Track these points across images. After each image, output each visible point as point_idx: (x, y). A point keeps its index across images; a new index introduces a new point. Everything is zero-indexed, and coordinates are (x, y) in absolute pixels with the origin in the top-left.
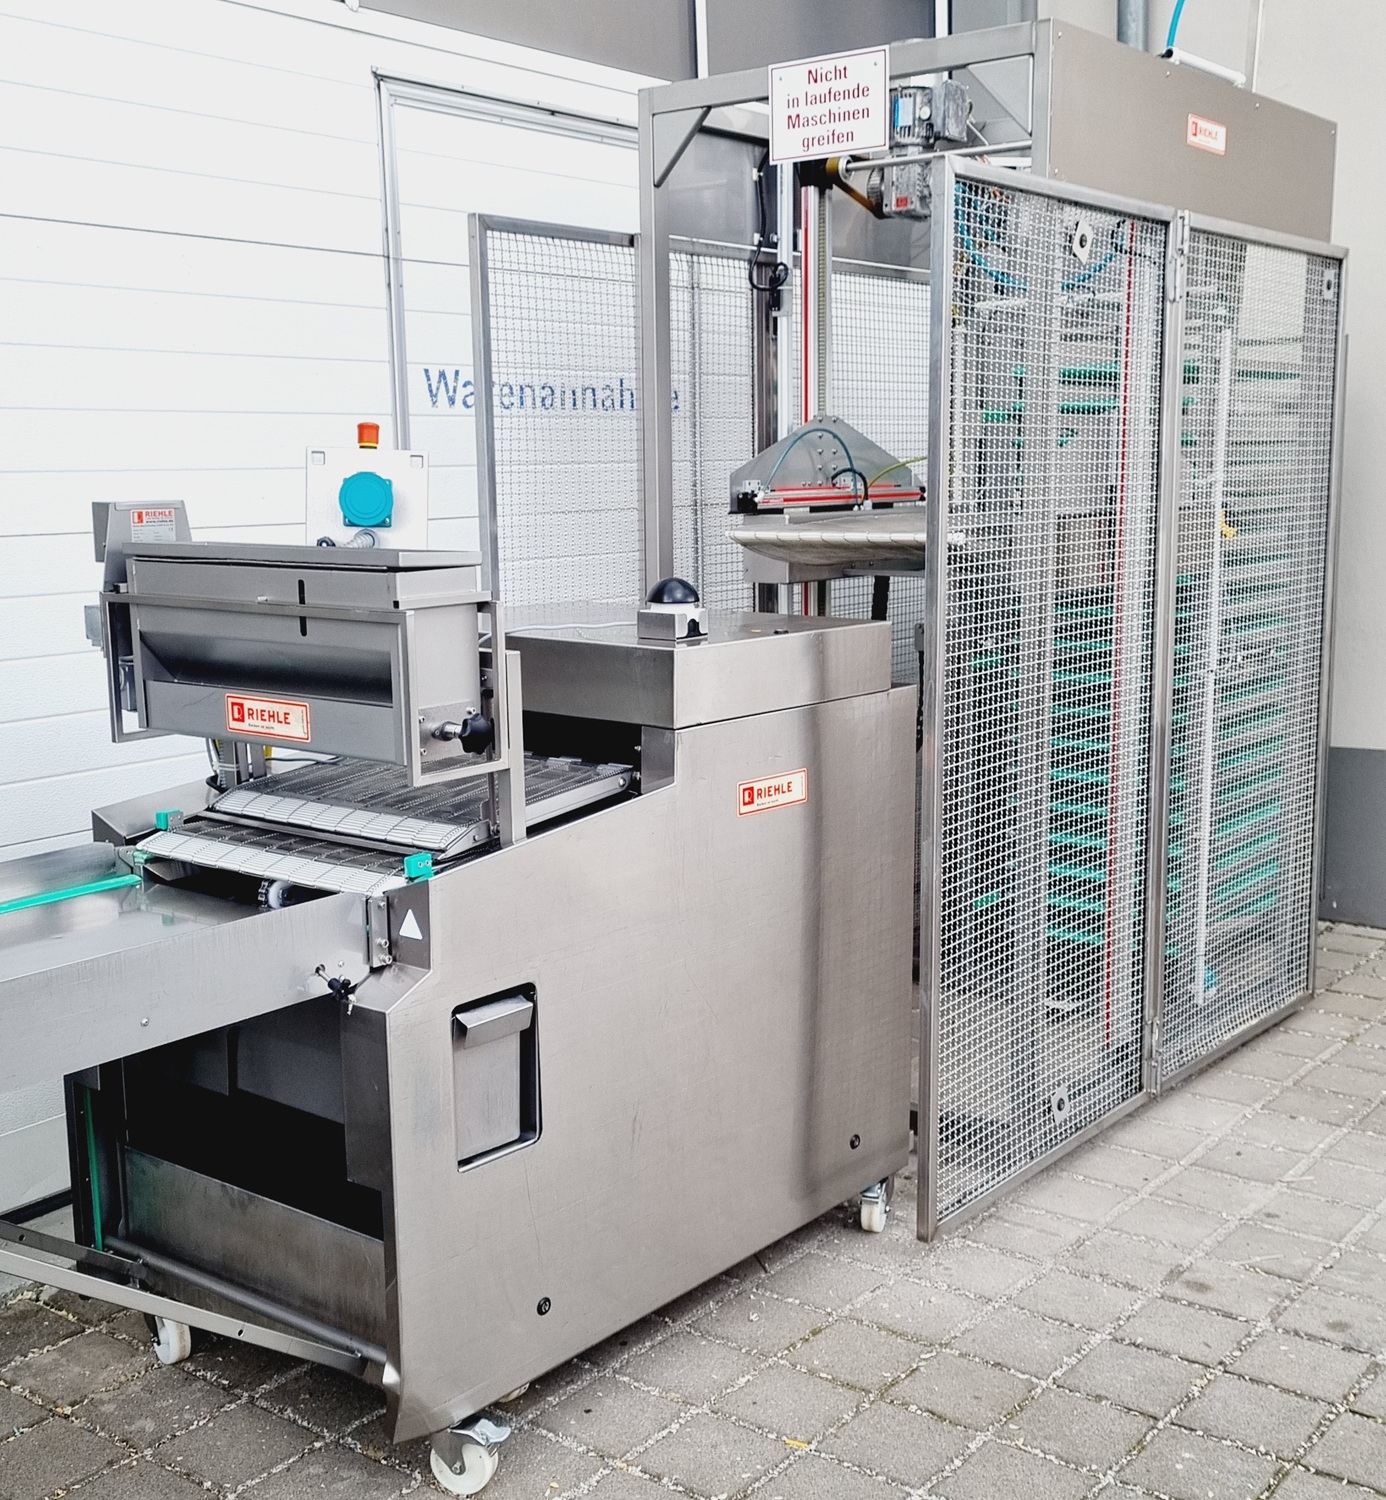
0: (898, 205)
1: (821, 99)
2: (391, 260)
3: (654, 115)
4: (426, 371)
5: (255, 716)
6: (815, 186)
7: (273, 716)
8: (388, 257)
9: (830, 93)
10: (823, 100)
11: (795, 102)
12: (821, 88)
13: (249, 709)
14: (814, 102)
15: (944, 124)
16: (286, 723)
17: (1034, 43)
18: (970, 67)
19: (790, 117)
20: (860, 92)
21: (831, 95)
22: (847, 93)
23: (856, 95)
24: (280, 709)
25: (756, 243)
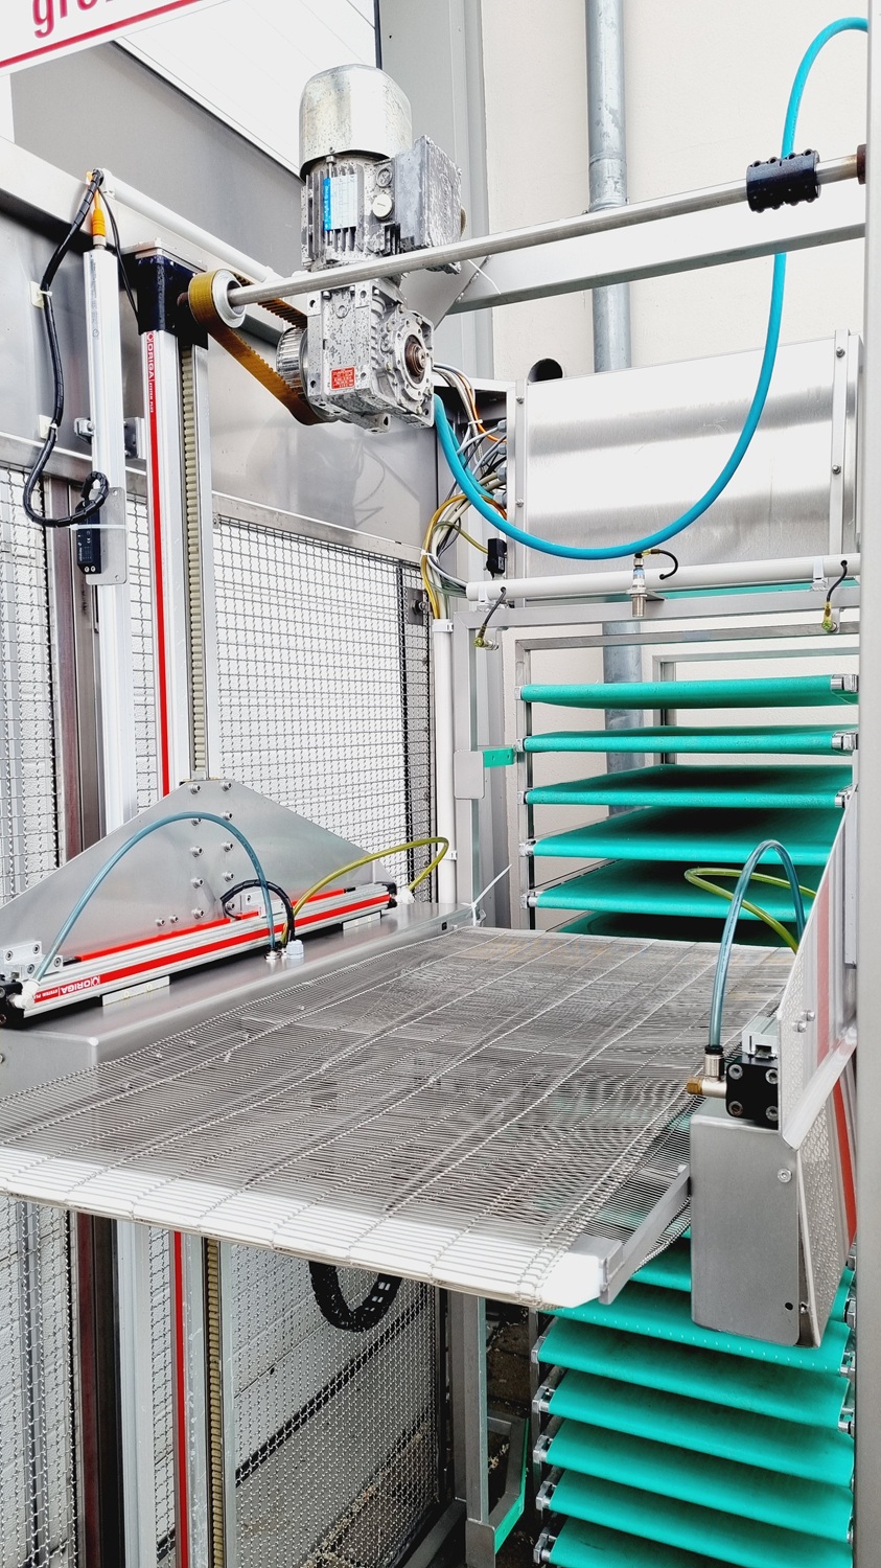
0: (335, 386)
6: (169, 330)
15: (420, 223)
25: (44, 434)
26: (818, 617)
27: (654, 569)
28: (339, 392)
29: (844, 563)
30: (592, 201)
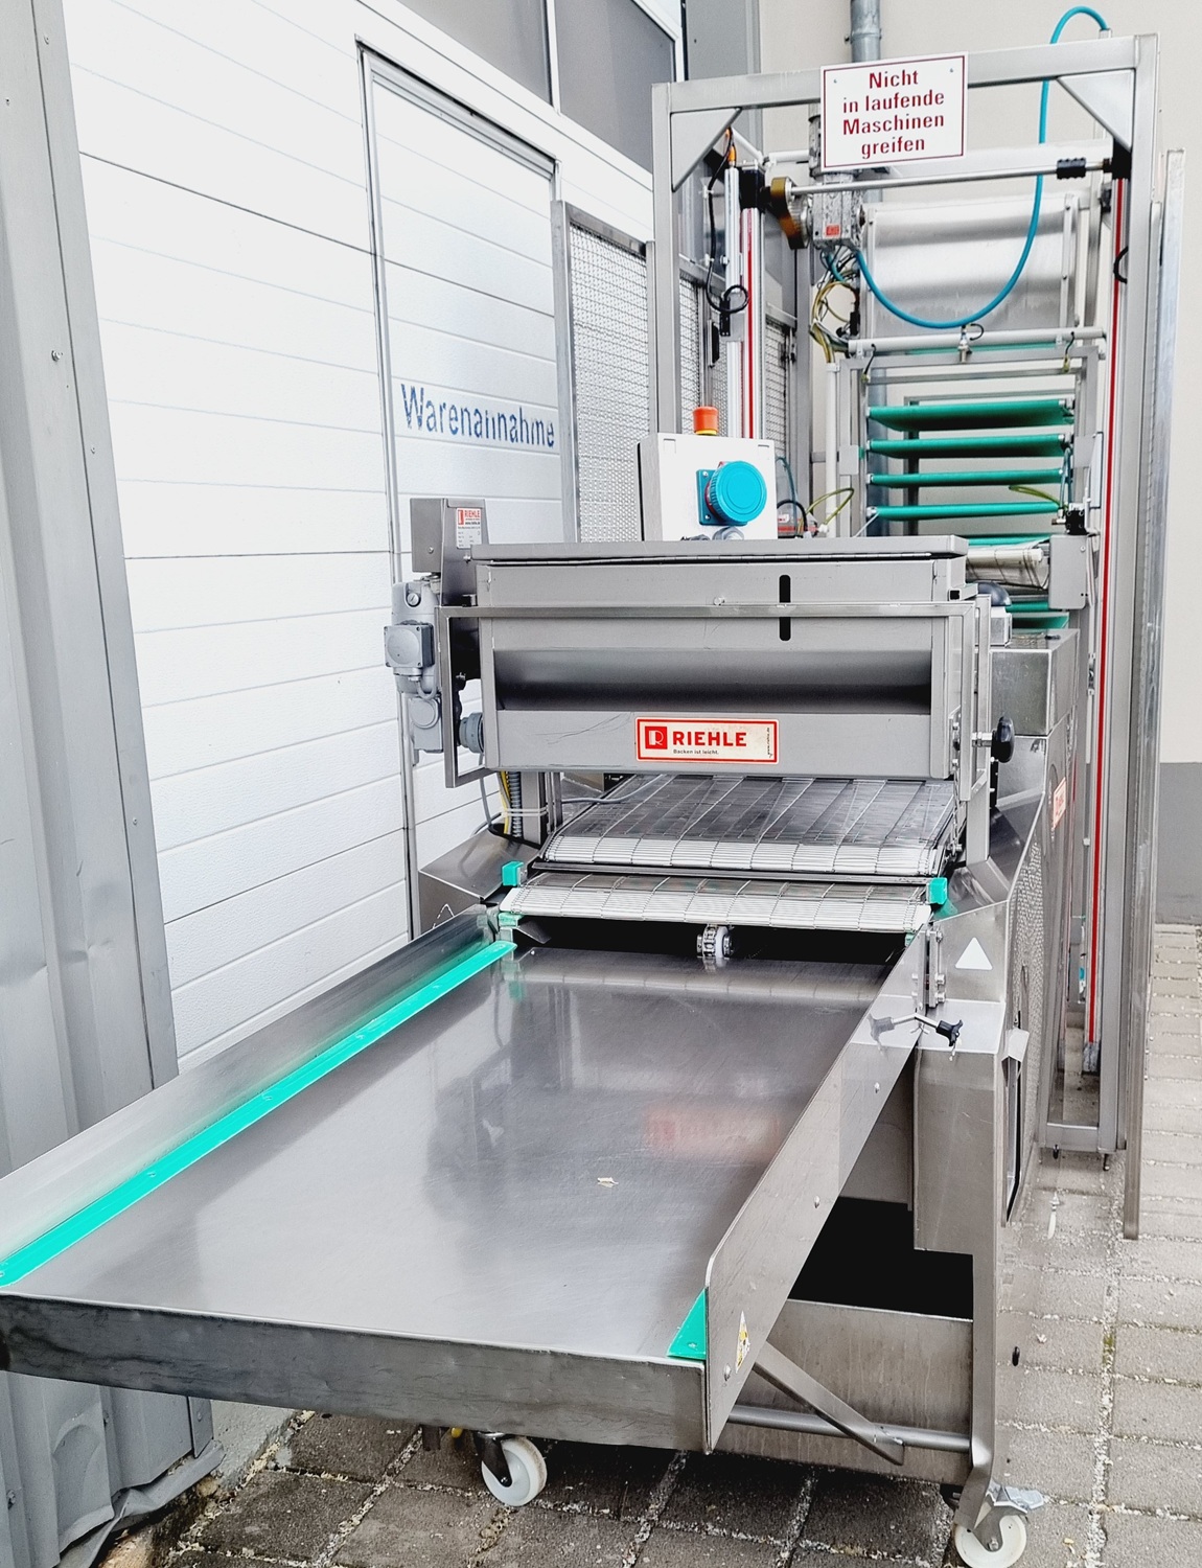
1: (888, 104)
2: (378, 258)
3: (671, 114)
4: (403, 386)
5: (685, 740)
6: (755, 206)
7: (717, 739)
8: (375, 255)
9: (896, 98)
10: (887, 105)
11: (853, 107)
12: (886, 93)
13: (675, 733)
14: (876, 107)
16: (738, 744)
17: (1137, 57)
18: (1062, 79)
19: (846, 122)
20: (932, 98)
21: (897, 101)
22: (917, 99)
23: (928, 101)
24: (731, 731)
25: (708, 265)
26: (1060, 364)
27: (972, 333)
28: (830, 238)
29: (1073, 333)
30: (853, 27)
